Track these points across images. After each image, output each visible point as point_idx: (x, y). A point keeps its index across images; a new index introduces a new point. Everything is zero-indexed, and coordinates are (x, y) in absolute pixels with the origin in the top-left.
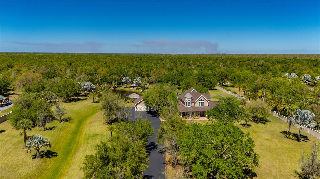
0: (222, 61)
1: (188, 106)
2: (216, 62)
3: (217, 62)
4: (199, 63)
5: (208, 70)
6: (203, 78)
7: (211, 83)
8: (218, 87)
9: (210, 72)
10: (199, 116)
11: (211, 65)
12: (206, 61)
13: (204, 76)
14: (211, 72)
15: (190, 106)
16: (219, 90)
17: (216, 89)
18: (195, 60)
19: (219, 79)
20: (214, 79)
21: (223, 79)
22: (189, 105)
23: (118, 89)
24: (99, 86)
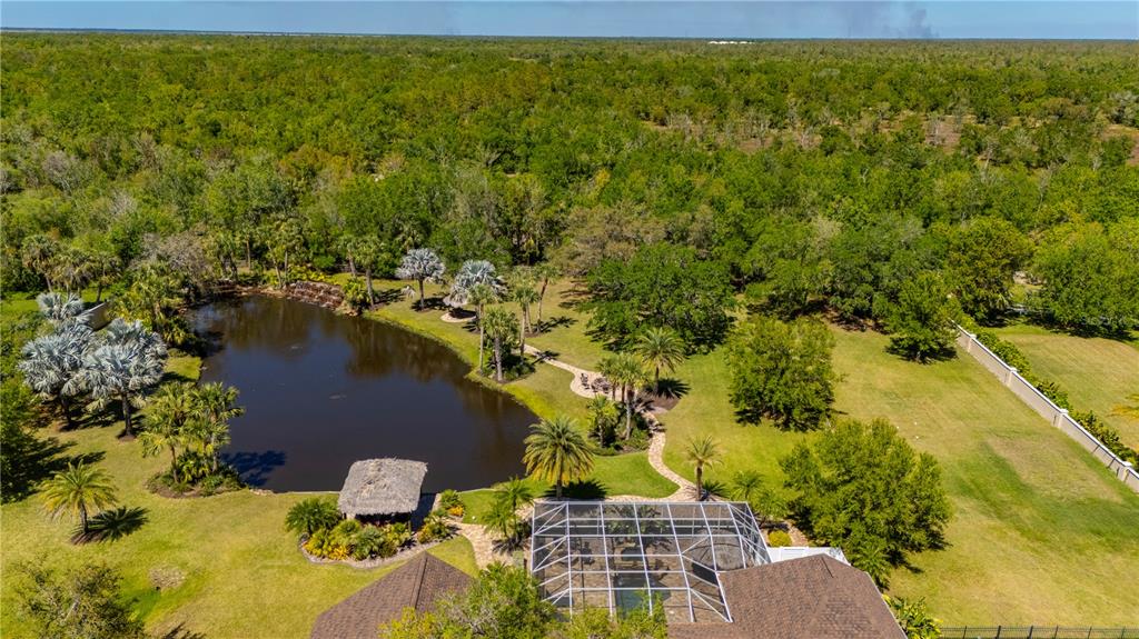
16: (973, 363)
17: (953, 353)
23: (376, 313)
24: (285, 287)
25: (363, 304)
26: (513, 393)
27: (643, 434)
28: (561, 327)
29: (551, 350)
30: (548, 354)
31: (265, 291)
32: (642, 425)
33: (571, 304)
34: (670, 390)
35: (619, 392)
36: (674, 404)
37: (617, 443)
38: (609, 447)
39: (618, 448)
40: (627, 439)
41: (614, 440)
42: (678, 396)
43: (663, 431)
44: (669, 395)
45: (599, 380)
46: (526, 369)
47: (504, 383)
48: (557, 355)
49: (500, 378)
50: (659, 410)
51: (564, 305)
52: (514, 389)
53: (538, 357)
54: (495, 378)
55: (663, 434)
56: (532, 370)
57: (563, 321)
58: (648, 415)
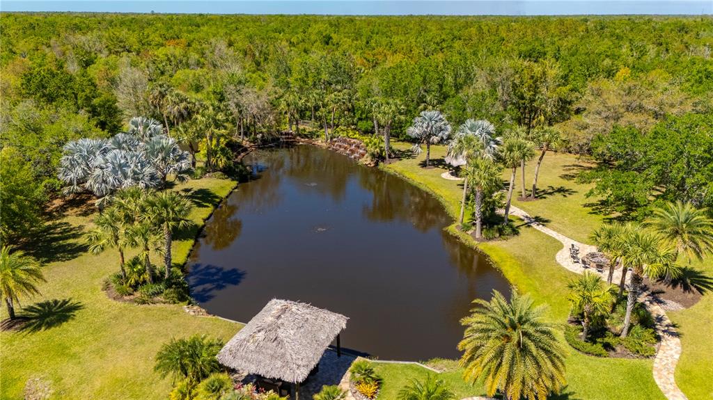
23: (389, 166)
24: (329, 141)
25: (379, 157)
26: (488, 253)
27: (647, 334)
28: (558, 196)
29: (542, 216)
30: (538, 220)
31: (316, 143)
32: (646, 321)
33: (573, 177)
34: (689, 281)
35: (618, 273)
36: (694, 301)
37: (606, 340)
38: (595, 342)
39: (608, 347)
40: (623, 336)
41: (603, 336)
42: (701, 291)
43: (677, 335)
44: (686, 288)
45: (593, 255)
46: (508, 230)
47: (481, 241)
48: (547, 221)
49: (478, 235)
50: (672, 305)
51: (565, 177)
52: (490, 249)
53: (526, 221)
54: (473, 235)
55: (677, 340)
56: (515, 232)
57: (561, 190)
58: (656, 310)
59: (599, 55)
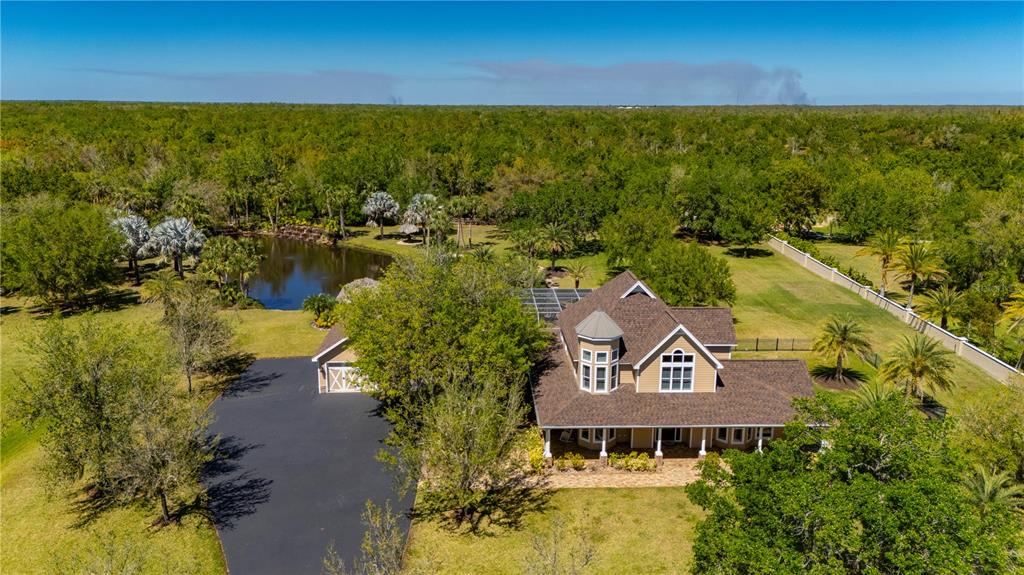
0: (793, 130)
1: (593, 390)
2: (770, 132)
3: (775, 132)
4: (704, 136)
5: (738, 163)
6: (712, 200)
7: (747, 225)
8: (779, 245)
9: (744, 173)
10: (659, 453)
11: (752, 142)
12: (736, 130)
13: (716, 191)
14: (751, 175)
15: (606, 391)
16: (784, 258)
17: (771, 254)
18: (692, 125)
19: (782, 206)
20: (760, 206)
21: (803, 206)
22: (600, 384)
23: (348, 242)
24: (276, 230)
25: (337, 236)
31: (261, 233)
33: (495, 237)
44: (561, 272)
50: (555, 278)
51: (489, 237)
57: (488, 244)
59: (499, 148)
